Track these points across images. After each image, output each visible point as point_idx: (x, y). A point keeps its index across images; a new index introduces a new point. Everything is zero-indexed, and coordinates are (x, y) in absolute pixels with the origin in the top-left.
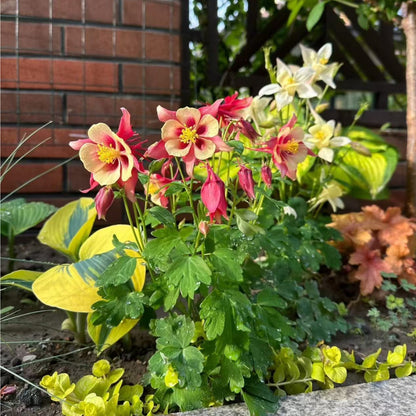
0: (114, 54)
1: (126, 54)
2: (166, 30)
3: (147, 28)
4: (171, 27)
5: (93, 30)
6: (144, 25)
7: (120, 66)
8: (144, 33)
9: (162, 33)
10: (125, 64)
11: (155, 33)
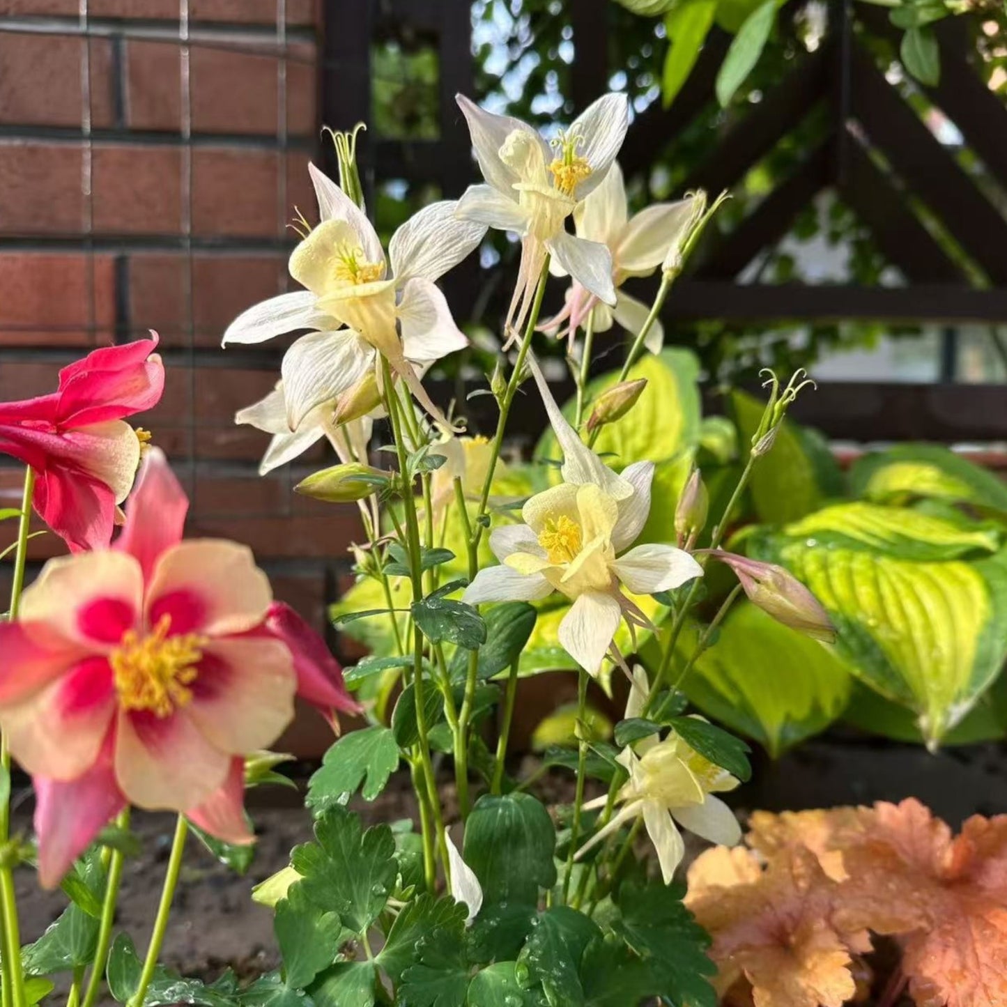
0: (87, 226)
1: (140, 226)
2: (268, 139)
3: (199, 135)
4: (282, 129)
5: (33, 151)
6: (186, 126)
7: (120, 264)
8: (185, 150)
9: (256, 151)
10: (137, 255)
11: (234, 149)
